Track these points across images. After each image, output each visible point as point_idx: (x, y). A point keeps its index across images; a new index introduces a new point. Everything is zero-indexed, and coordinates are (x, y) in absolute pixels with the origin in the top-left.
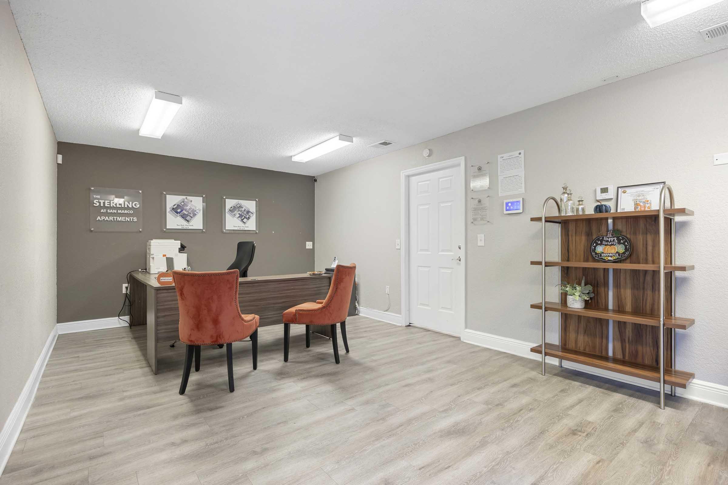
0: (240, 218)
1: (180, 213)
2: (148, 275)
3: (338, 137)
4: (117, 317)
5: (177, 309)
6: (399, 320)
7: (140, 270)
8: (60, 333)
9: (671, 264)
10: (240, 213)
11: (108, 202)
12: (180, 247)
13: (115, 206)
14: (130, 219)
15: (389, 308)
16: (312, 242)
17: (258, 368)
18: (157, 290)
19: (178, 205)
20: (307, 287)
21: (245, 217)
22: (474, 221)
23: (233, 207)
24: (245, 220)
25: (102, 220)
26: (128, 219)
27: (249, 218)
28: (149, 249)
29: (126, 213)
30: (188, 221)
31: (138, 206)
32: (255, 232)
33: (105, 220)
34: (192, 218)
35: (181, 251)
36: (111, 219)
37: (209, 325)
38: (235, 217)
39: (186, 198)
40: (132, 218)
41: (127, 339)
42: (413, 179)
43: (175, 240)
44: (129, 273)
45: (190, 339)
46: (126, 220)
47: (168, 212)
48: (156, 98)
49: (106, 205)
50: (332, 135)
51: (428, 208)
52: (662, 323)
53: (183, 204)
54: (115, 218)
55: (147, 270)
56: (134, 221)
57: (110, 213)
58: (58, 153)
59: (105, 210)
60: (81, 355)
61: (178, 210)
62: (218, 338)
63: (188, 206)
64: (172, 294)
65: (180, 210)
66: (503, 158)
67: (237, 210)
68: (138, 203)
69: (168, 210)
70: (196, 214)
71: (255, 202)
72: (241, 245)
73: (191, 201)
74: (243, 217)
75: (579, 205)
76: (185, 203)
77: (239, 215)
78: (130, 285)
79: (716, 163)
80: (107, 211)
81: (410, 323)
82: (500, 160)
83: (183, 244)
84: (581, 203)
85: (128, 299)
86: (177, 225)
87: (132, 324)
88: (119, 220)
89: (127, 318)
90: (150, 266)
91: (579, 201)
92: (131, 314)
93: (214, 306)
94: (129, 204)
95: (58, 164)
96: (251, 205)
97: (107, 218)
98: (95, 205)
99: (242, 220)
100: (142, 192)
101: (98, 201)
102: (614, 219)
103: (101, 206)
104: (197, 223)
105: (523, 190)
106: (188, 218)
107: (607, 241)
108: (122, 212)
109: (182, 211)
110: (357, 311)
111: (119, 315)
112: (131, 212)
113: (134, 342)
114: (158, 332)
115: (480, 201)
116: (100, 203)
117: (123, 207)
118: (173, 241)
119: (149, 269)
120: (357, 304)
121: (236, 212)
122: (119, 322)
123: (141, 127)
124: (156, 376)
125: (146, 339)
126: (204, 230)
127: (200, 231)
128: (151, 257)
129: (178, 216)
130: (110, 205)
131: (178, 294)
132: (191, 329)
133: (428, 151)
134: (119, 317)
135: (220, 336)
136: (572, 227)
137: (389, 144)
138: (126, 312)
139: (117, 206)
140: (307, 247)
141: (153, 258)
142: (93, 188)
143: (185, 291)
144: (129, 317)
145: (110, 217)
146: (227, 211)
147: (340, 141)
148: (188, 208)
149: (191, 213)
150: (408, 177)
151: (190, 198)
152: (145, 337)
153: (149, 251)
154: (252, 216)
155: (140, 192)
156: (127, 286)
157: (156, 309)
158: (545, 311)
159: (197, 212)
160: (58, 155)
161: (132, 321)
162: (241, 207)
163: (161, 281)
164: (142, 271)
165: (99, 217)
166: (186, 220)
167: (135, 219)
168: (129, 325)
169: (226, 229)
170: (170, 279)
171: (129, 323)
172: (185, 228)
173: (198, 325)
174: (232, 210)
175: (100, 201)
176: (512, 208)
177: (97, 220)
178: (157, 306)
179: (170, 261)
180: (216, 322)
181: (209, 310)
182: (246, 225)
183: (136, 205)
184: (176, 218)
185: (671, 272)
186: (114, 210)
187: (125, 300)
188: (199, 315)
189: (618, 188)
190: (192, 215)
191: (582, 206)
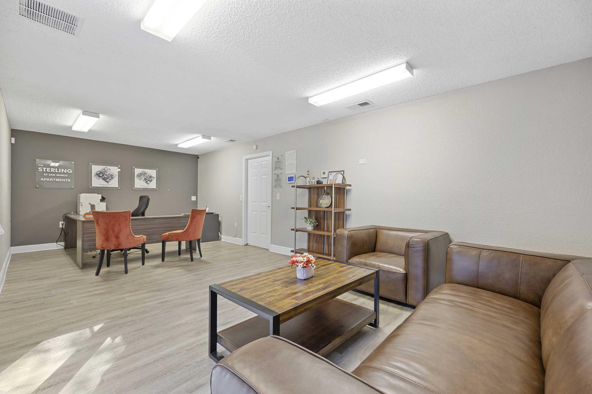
0: (145, 181)
1: (101, 177)
2: (78, 216)
3: (201, 137)
4: (55, 242)
5: (95, 233)
6: (240, 242)
7: (72, 213)
8: (13, 253)
9: (344, 208)
10: (145, 178)
11: (49, 169)
12: (101, 198)
13: (54, 172)
14: (65, 180)
15: (237, 235)
16: (195, 197)
17: (145, 265)
18: (84, 222)
19: (100, 172)
20: (180, 222)
21: (148, 180)
22: (276, 186)
23: (140, 173)
24: (148, 182)
25: (45, 180)
26: (63, 180)
27: (152, 181)
28: (79, 199)
29: (62, 176)
30: (108, 182)
31: (71, 172)
32: (155, 190)
33: (47, 180)
34: (110, 180)
35: (102, 201)
36: (51, 180)
37: (113, 239)
38: (141, 180)
39: (106, 167)
40: (66, 180)
41: (63, 255)
42: (249, 161)
43: (98, 194)
44: (65, 214)
45: (102, 246)
46: (62, 180)
47: (94, 176)
48: (83, 114)
49: (48, 171)
50: (198, 135)
51: (256, 178)
52: (332, 234)
53: (104, 171)
54: (54, 179)
55: (78, 213)
56: (68, 182)
57: (50, 176)
58: (12, 137)
59: (47, 174)
60: (31, 263)
61: (100, 175)
62: (119, 246)
63: (107, 172)
64: (93, 225)
65: (102, 175)
66: (288, 154)
67: (143, 175)
68: (71, 170)
69: (93, 175)
70: (113, 178)
71: (156, 170)
72: (141, 198)
73: (110, 169)
74: (147, 180)
75: (313, 180)
76: (105, 171)
77: (144, 179)
78: (65, 222)
79: (360, 163)
80: (48, 175)
81: (247, 244)
82: (286, 154)
83: (104, 196)
84: (314, 179)
85: (64, 231)
86: (100, 184)
87: (66, 248)
88: (57, 181)
89: (63, 243)
90: (80, 210)
91: (313, 178)
92: (65, 241)
93: (116, 229)
94: (65, 170)
95: (12, 143)
96: (153, 173)
97: (48, 179)
98: (39, 171)
99: (146, 182)
100: (74, 163)
101: (41, 168)
102: (327, 187)
103: (44, 171)
104: (114, 183)
105: (295, 172)
106: (108, 180)
107: (324, 198)
108: (60, 176)
109: (103, 175)
110: (219, 238)
111: (57, 241)
112: (66, 176)
113: (68, 256)
114: (84, 245)
115: (278, 176)
116: (43, 169)
117: (60, 173)
118: (96, 194)
119: (79, 212)
120: (220, 234)
121: (142, 177)
122: (57, 246)
123: (73, 125)
124: (82, 270)
125: (76, 255)
126: (119, 188)
127: (116, 189)
128: (80, 204)
129: (100, 179)
130: (51, 170)
131: (96, 224)
132: (103, 241)
133: (255, 146)
134: (57, 243)
135: (120, 245)
136: (312, 190)
137: (234, 141)
138: (62, 240)
139: (56, 172)
140: (192, 200)
141: (82, 205)
142: (38, 160)
143: (99, 221)
144: (64, 242)
145: (50, 179)
146: (135, 176)
147: (203, 139)
148: (108, 174)
149: (110, 177)
150: (247, 160)
151: (109, 167)
152: (76, 254)
153: (79, 201)
154: (153, 180)
155: (73, 163)
156: (63, 223)
157: (82, 233)
158: (296, 231)
159: (114, 176)
160: (12, 138)
161: (66, 245)
162: (145, 173)
163: (86, 217)
164: (74, 213)
165: (42, 179)
166: (106, 181)
167: (69, 180)
168: (64, 248)
169: (135, 187)
170: (91, 216)
171: (64, 246)
172: (105, 187)
173: (107, 239)
174: (139, 175)
175: (43, 168)
176: (290, 180)
177: (41, 180)
178: (83, 231)
179: (93, 207)
180: (117, 237)
181: (113, 231)
182: (149, 185)
183: (70, 171)
184: (99, 180)
185: (344, 212)
186: (53, 175)
187: (62, 231)
188: (107, 234)
189: (329, 172)
190: (110, 178)
191: (314, 181)
